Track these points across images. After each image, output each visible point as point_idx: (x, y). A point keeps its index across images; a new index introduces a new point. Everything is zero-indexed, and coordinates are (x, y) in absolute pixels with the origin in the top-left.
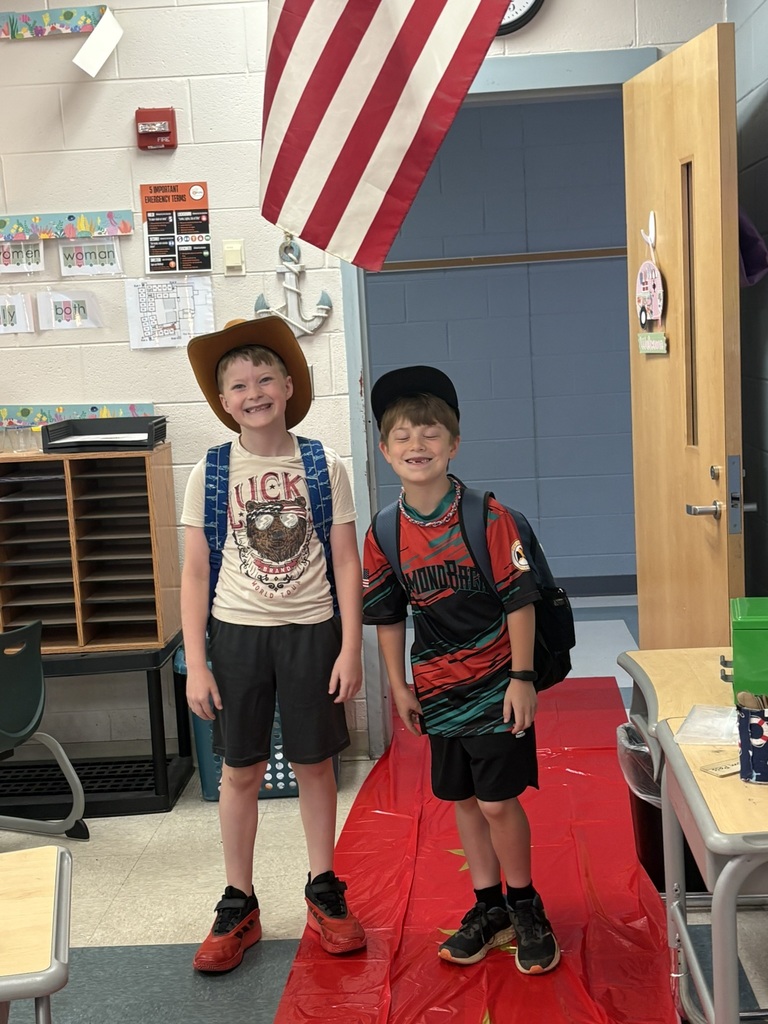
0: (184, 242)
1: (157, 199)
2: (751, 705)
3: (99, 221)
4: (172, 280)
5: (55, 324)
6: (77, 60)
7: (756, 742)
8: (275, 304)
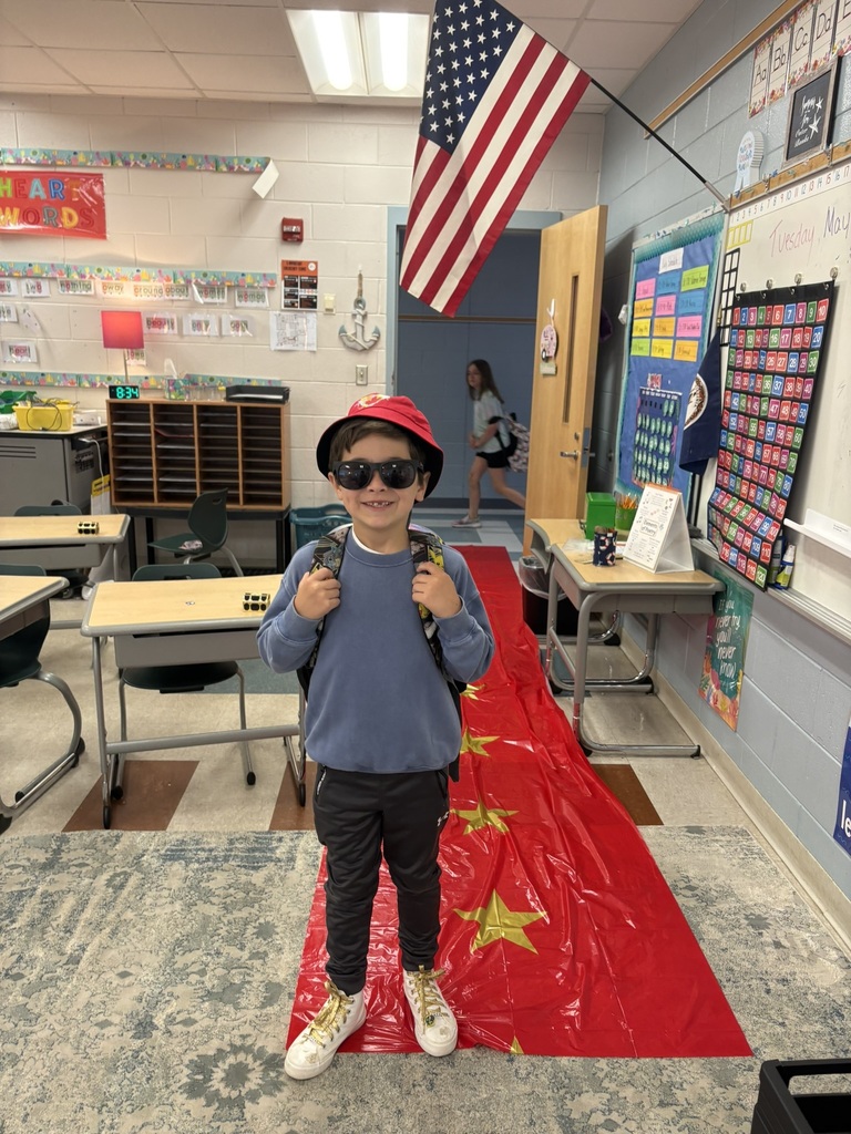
0: (303, 293)
1: (290, 269)
2: (601, 532)
3: (258, 278)
4: (296, 313)
5: (232, 333)
6: (254, 188)
7: (602, 548)
8: (350, 332)
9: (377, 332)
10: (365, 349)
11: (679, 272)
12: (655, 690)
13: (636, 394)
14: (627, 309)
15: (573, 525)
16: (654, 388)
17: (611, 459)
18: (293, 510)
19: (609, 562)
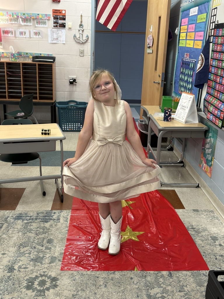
0: (61, 22)
1: (55, 12)
2: (166, 109)
3: (44, 16)
4: (58, 29)
8: (78, 36)
9: (87, 37)
10: (83, 43)
11: (196, 15)
12: (185, 166)
13: (181, 61)
14: (178, 29)
15: (158, 108)
16: (187, 58)
17: (171, 84)
18: (57, 102)
19: (169, 120)
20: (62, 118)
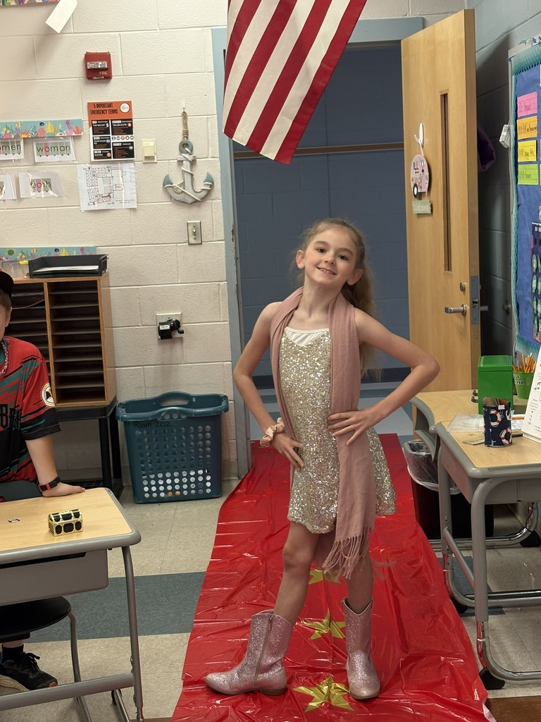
0: (117, 140)
1: (98, 112)
2: (490, 405)
3: (60, 126)
4: (108, 165)
6: (48, 22)
7: (493, 424)
8: (177, 182)
9: (210, 179)
10: (196, 201)
13: (529, 233)
14: (509, 129)
15: (465, 397)
17: (508, 312)
18: (121, 404)
19: (504, 441)
20: (141, 455)
